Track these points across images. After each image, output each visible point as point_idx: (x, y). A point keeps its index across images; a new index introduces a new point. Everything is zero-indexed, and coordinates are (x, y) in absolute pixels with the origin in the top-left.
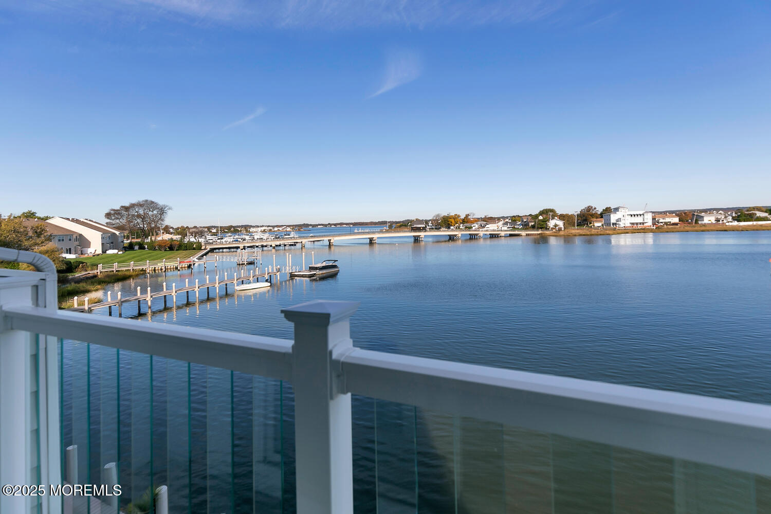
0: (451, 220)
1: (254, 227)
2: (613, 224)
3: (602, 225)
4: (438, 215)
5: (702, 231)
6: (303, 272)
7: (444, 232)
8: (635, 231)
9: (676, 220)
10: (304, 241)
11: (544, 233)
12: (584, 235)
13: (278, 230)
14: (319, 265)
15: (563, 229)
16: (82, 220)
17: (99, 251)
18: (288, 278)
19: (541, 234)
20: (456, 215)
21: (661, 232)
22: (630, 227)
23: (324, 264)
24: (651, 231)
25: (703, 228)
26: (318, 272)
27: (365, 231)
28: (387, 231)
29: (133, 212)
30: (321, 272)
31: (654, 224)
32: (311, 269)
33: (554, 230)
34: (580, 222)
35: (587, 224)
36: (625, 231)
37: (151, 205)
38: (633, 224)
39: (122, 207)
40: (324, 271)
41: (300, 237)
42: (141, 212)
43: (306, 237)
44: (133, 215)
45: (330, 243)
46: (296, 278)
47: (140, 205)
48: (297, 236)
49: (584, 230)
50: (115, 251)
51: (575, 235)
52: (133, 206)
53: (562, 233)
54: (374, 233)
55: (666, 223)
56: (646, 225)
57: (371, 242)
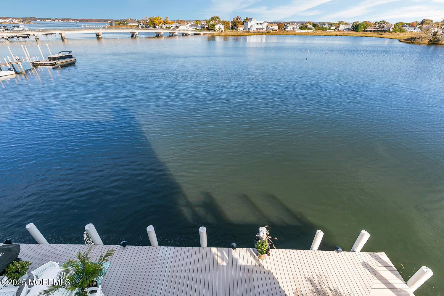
0: (155, 21)
2: (249, 29)
3: (243, 29)
4: (146, 17)
5: (286, 35)
6: (43, 61)
7: (152, 31)
8: (258, 34)
9: (276, 28)
10: (36, 34)
11: (213, 34)
12: (234, 35)
14: (56, 56)
15: (223, 31)
18: (32, 67)
19: (212, 34)
20: (159, 17)
21: (269, 35)
22: (256, 31)
23: (61, 55)
24: (265, 34)
25: (287, 33)
26: (57, 61)
27: (91, 27)
28: (109, 28)
30: (60, 61)
31: (267, 30)
32: (50, 58)
33: (219, 32)
34: (232, 27)
35: (236, 28)
36: (254, 34)
38: (257, 29)
40: (63, 61)
41: (31, 30)
43: (38, 30)
45: (62, 36)
46: (38, 66)
48: (27, 29)
49: (234, 32)
51: (230, 35)
53: (223, 34)
54: (98, 29)
55: (272, 30)
56: (263, 30)
57: (98, 36)
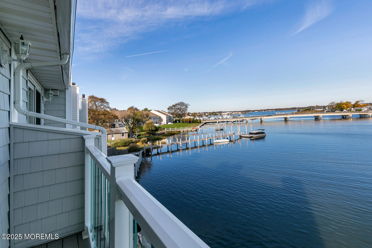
0: (343, 105)
1: (223, 112)
4: (333, 103)
6: (246, 135)
7: (338, 114)
10: (247, 119)
13: (235, 113)
14: (254, 132)
16: (160, 111)
17: (166, 123)
18: (239, 138)
20: (348, 102)
23: (257, 131)
26: (254, 136)
27: (282, 113)
28: (296, 113)
29: (176, 107)
30: (256, 136)
32: (250, 133)
37: (182, 104)
39: (173, 105)
40: (257, 135)
41: (245, 117)
42: (179, 107)
43: (249, 117)
44: (177, 109)
45: (261, 120)
46: (242, 138)
47: (179, 104)
48: (244, 117)
50: (171, 123)
52: (176, 104)
54: (287, 114)
57: (286, 120)
